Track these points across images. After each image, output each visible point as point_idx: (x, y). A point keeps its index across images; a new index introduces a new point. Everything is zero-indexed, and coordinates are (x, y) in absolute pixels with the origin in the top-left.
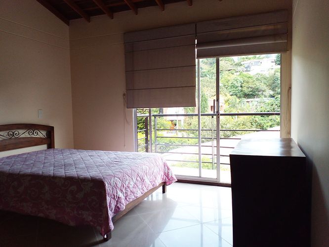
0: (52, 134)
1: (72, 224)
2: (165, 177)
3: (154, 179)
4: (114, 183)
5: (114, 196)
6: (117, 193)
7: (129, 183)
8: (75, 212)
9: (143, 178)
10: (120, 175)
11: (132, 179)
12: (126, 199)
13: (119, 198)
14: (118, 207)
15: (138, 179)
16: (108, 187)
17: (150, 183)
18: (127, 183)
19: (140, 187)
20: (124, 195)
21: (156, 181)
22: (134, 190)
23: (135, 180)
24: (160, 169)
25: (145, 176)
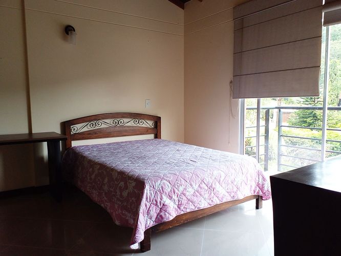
0: (159, 124)
1: (117, 223)
2: (258, 189)
3: (235, 189)
4: (160, 186)
5: (156, 202)
6: (161, 199)
7: (185, 189)
8: (120, 211)
9: (211, 186)
10: (172, 178)
11: (191, 185)
12: (179, 208)
13: (163, 205)
14: (161, 216)
15: (203, 186)
16: (147, 190)
17: (227, 194)
18: (181, 189)
19: (206, 196)
20: (175, 203)
21: (238, 192)
22: (195, 199)
23: (196, 187)
24: (249, 178)
25: (217, 183)
